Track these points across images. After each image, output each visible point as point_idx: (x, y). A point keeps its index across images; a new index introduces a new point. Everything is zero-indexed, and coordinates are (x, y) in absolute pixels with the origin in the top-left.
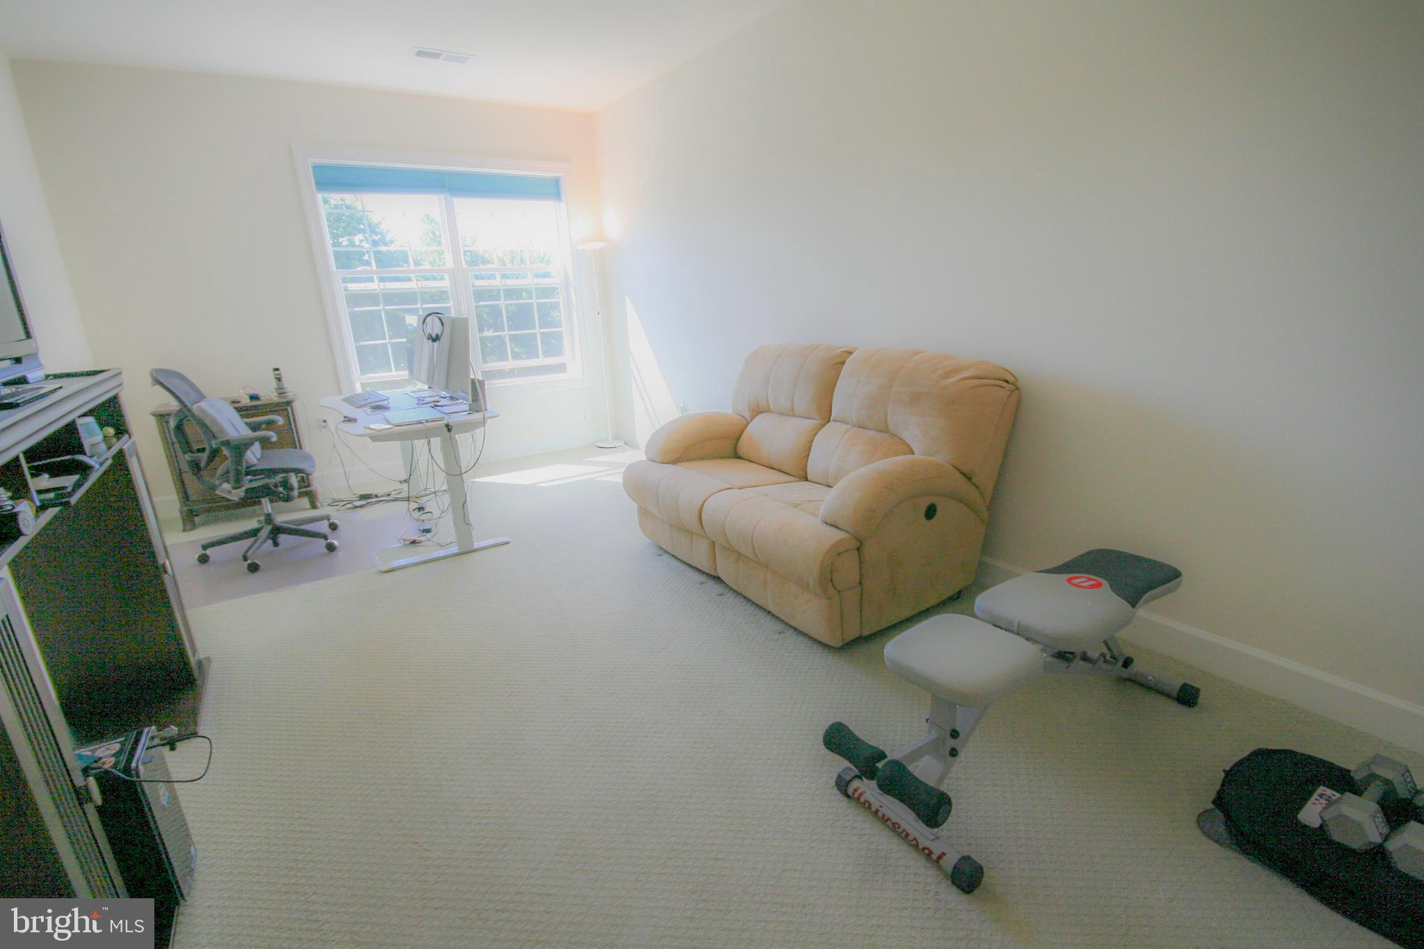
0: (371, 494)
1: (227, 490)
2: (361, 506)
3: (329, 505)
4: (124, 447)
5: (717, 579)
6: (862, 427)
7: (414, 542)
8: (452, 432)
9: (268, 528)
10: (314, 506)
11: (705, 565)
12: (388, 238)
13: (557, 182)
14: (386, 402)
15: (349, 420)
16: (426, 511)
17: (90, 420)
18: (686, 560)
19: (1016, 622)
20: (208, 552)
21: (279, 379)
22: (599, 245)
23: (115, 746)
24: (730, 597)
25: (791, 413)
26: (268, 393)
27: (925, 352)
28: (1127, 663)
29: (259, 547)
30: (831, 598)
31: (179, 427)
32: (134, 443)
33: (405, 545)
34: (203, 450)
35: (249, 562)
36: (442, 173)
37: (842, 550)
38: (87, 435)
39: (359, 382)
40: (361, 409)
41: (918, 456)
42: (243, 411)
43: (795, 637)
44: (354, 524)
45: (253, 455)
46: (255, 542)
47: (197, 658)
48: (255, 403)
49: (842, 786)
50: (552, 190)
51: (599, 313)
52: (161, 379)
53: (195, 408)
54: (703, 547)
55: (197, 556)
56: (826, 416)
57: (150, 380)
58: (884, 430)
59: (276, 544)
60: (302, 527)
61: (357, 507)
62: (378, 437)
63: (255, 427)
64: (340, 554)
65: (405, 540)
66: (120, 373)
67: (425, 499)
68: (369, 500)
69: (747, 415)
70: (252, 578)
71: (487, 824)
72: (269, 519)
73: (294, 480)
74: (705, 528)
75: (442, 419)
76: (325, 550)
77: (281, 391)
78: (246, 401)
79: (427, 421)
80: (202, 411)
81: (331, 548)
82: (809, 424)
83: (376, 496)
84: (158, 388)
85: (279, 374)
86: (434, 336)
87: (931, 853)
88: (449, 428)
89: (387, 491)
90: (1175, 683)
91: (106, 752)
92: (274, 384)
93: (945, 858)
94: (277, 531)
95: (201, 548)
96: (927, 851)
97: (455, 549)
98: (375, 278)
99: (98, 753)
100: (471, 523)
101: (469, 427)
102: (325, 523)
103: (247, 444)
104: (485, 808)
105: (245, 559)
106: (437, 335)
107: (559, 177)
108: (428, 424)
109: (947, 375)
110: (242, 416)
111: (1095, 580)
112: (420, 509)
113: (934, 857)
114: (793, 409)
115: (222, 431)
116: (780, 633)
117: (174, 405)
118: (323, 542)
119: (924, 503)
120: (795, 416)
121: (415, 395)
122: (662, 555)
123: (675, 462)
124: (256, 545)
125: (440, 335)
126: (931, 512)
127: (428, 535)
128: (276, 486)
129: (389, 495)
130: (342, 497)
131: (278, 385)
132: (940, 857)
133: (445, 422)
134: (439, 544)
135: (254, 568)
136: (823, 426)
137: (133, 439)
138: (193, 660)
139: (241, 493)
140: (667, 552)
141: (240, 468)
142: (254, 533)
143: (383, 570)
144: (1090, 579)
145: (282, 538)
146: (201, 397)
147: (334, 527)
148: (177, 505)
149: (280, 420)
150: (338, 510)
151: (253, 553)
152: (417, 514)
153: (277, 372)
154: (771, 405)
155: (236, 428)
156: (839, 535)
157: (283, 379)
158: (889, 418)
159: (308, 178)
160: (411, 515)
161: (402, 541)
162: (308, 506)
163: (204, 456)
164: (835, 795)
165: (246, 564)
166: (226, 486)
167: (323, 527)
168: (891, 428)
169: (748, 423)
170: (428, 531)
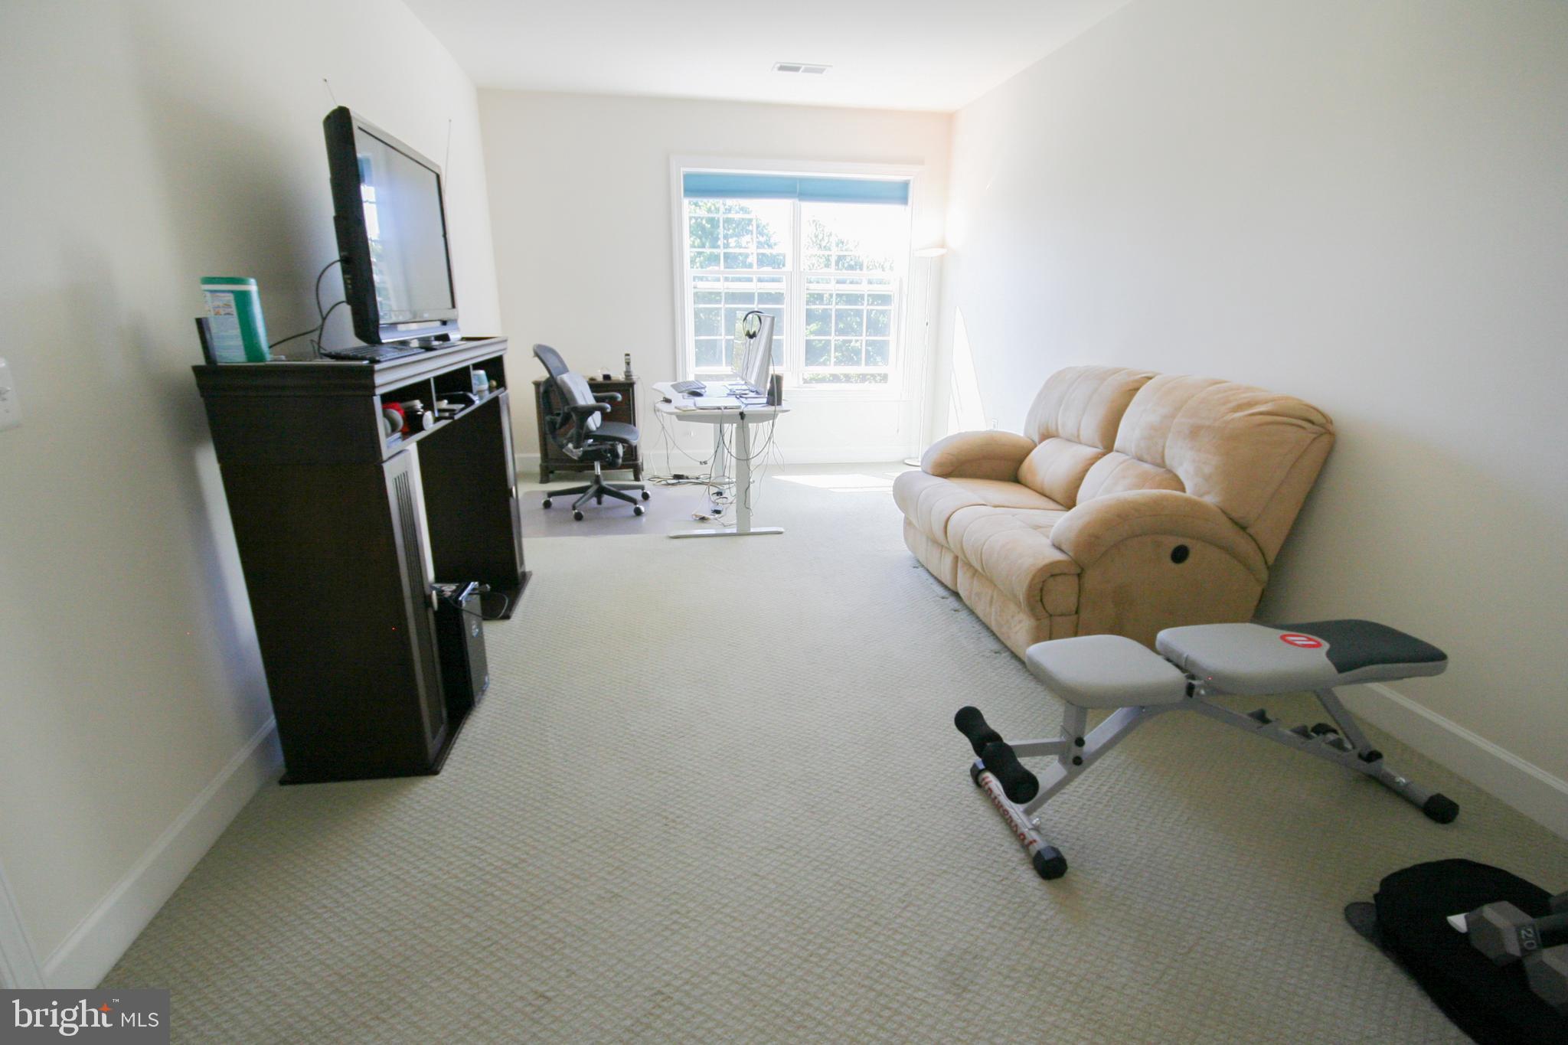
0: (682, 476)
1: (572, 450)
2: (673, 484)
3: (649, 480)
4: (500, 396)
5: (956, 594)
6: (1140, 459)
7: (703, 519)
8: (745, 420)
9: (595, 487)
10: (637, 479)
11: (947, 579)
12: (772, 241)
13: (905, 186)
14: (703, 390)
15: (668, 401)
16: (724, 496)
17: (482, 372)
18: (935, 574)
19: (1185, 656)
20: (551, 500)
21: (628, 364)
22: (942, 251)
23: (453, 587)
24: (963, 615)
25: (1075, 440)
26: (618, 375)
27: (1226, 382)
28: (1373, 756)
29: (584, 502)
30: (1040, 619)
31: (546, 392)
32: (507, 395)
33: (695, 520)
34: (558, 415)
35: (576, 511)
36: (794, 179)
37: (1057, 571)
38: (477, 382)
39: (692, 372)
40: (681, 394)
41: (1189, 493)
42: (594, 386)
43: (1009, 658)
44: (661, 498)
45: (594, 421)
46: (584, 496)
47: (522, 570)
48: (608, 382)
49: (976, 774)
50: (900, 194)
51: (927, 324)
52: (542, 353)
53: (559, 378)
54: (948, 560)
55: (543, 501)
56: (1109, 447)
57: (532, 354)
58: (1161, 464)
59: (599, 502)
60: (622, 492)
61: (669, 484)
62: (684, 416)
63: (597, 399)
64: (644, 519)
65: (696, 516)
66: (506, 341)
67: (726, 486)
68: (680, 481)
69: (1036, 438)
70: (576, 525)
71: (676, 721)
72: (597, 480)
73: (620, 449)
74: (949, 538)
75: (739, 407)
76: (633, 513)
77: (628, 374)
78: (600, 379)
79: (726, 408)
80: (564, 382)
81: (638, 512)
82: (1089, 452)
83: (687, 478)
84: (536, 359)
85: (629, 359)
86: (751, 333)
87: (1024, 838)
88: (742, 415)
89: (697, 475)
90: (1425, 790)
91: (449, 589)
92: (624, 368)
93: (1035, 844)
94: (601, 491)
95: (546, 496)
96: (1022, 837)
97: (734, 530)
98: (721, 279)
99: (443, 588)
100: (751, 508)
101: (760, 418)
102: (640, 492)
103: (588, 411)
104: (679, 711)
105: (574, 508)
106: (755, 333)
107: (909, 181)
108: (726, 410)
109: (1239, 408)
110: (593, 391)
111: (1316, 641)
112: (719, 494)
113: (1026, 842)
114: (1078, 436)
115: (574, 399)
116: (996, 653)
117: (546, 375)
118: (632, 507)
119: (1174, 542)
120: (1080, 443)
121: (730, 387)
122: (917, 567)
123: (946, 475)
124: (583, 499)
125: (757, 331)
126: (1180, 555)
127: (717, 516)
128: (605, 451)
129: (697, 478)
130: (661, 475)
131: (627, 368)
132: (1031, 843)
133: (741, 410)
134: (723, 524)
135: (579, 517)
136: (1104, 454)
137: (508, 391)
138: (520, 570)
139: (579, 452)
140: (923, 566)
141: (581, 431)
142: (582, 490)
143: (672, 535)
144: (1310, 640)
145: (606, 498)
146: (565, 370)
147: (646, 496)
148: (539, 461)
149: (619, 397)
150: (654, 485)
151: (580, 505)
152: (715, 497)
153: (627, 357)
154: (1060, 428)
155: (584, 397)
156: (1058, 556)
157: (632, 364)
158: (1167, 451)
159: (678, 185)
160: (710, 498)
161: (694, 517)
162: (632, 478)
163: (559, 419)
164: (968, 781)
165: (574, 512)
166: (570, 446)
167: (637, 494)
168: (1168, 462)
169: (1036, 446)
170: (718, 512)
